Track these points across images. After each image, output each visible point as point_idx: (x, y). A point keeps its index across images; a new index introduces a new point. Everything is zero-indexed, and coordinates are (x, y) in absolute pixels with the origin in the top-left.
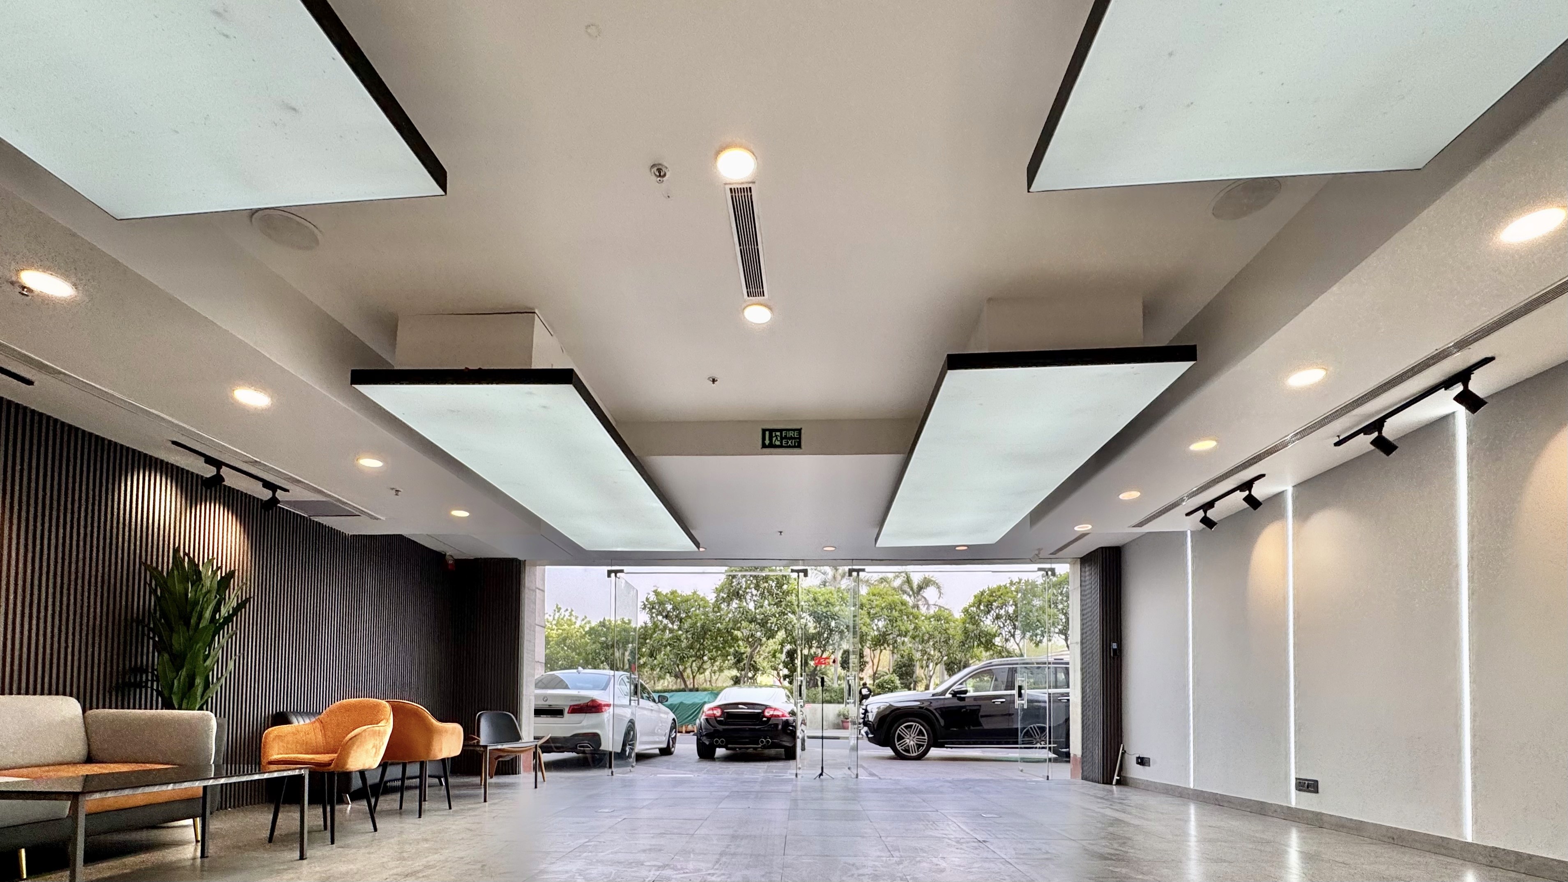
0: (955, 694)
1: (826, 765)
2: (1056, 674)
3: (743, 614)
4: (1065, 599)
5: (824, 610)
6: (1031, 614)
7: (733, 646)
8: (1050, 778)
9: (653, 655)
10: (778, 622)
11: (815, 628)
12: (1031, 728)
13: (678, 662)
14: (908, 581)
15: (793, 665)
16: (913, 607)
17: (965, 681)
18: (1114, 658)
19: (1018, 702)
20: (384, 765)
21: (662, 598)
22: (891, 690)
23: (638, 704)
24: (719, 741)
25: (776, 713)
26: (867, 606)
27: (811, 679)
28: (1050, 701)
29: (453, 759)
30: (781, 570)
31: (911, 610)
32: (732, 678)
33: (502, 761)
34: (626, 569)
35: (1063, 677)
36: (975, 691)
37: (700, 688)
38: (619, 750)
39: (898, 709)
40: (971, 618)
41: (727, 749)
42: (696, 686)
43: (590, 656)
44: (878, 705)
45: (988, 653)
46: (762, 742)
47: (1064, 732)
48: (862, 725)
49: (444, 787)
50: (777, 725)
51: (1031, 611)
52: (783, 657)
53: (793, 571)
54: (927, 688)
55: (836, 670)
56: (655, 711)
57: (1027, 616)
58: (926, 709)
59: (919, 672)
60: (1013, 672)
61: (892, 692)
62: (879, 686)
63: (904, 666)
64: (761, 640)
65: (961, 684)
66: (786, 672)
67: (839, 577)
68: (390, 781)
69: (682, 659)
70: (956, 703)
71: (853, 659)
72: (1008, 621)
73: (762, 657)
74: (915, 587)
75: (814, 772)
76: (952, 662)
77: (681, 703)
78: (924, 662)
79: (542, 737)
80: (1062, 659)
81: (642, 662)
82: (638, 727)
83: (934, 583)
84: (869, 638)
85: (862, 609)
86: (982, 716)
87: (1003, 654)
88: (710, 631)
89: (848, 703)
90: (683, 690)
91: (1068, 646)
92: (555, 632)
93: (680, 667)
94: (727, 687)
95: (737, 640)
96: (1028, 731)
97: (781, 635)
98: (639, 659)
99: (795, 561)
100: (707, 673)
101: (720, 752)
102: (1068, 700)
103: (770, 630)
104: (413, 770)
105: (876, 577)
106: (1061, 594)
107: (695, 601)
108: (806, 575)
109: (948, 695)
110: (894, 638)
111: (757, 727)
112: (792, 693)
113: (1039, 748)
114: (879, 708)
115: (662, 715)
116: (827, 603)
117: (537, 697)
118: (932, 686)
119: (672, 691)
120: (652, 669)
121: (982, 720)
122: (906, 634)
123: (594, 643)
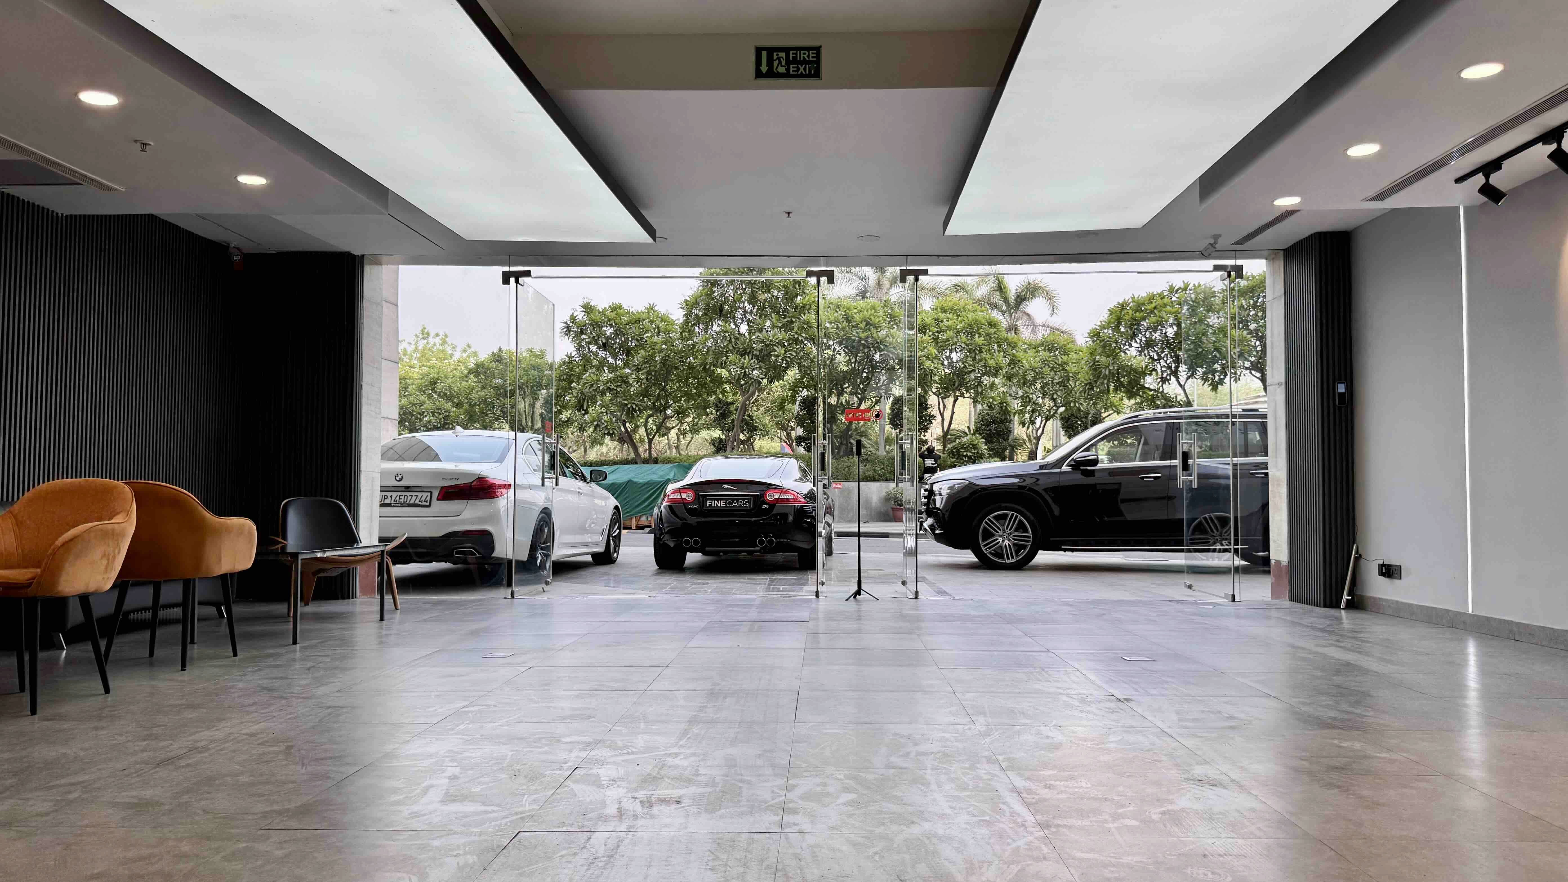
0: (1077, 465)
1: (866, 577)
2: (1245, 433)
3: (730, 341)
4: (1260, 314)
5: (862, 335)
6: (1204, 338)
7: (715, 393)
8: (1237, 599)
9: (582, 406)
10: (788, 354)
11: (849, 362)
12: (1205, 519)
13: (624, 417)
14: (1001, 288)
15: (813, 422)
16: (1009, 330)
17: (1092, 445)
18: (1340, 408)
19: (1182, 478)
20: (122, 585)
21: (598, 317)
22: (973, 460)
23: (557, 484)
24: (692, 542)
25: (784, 496)
26: (932, 328)
27: (841, 443)
28: (1235, 477)
29: (243, 574)
30: (791, 273)
31: (1004, 334)
32: (713, 442)
33: (325, 577)
34: (535, 270)
35: (1258, 438)
36: (1111, 461)
37: (661, 457)
38: (524, 556)
39: (985, 488)
40: (1104, 347)
41: (705, 553)
42: (654, 454)
43: (477, 409)
44: (951, 483)
45: (1133, 401)
46: (761, 542)
47: (1260, 528)
48: (924, 516)
49: (225, 621)
50: (784, 516)
51: (1204, 334)
52: (796, 408)
53: (810, 274)
54: (1032, 456)
55: (882, 429)
56: (586, 495)
57: (1198, 343)
58: (1031, 489)
59: (1019, 431)
60: (1173, 430)
61: (974, 463)
62: (952, 453)
63: (994, 422)
64: (760, 383)
65: (1087, 450)
66: (800, 431)
67: (886, 284)
68: (133, 611)
69: (631, 414)
70: (1078, 479)
71: (909, 414)
72: (1166, 351)
73: (762, 409)
74: (1012, 298)
75: (845, 589)
76: (1072, 415)
77: (629, 481)
78: (1027, 416)
79: (394, 538)
80: (1257, 410)
81: (565, 416)
82: (557, 520)
83: (1043, 289)
84: (936, 378)
85: (925, 334)
86: (1124, 501)
87: (1159, 402)
88: (676, 368)
89: (901, 481)
90: (633, 462)
91: (1265, 389)
92: (417, 370)
93: (627, 425)
94: (705, 456)
95: (722, 383)
96: (1200, 523)
97: (792, 374)
98: (560, 412)
99: (814, 259)
100: (673, 434)
101: (693, 558)
102: (1267, 474)
103: (775, 367)
104: (172, 592)
105: (946, 283)
106: (1255, 306)
107: (652, 322)
108: (831, 281)
109: (1065, 468)
110: (976, 378)
111: (753, 519)
112: (809, 465)
113: (1220, 551)
114: (951, 488)
115: (596, 501)
116: (868, 324)
117: (384, 474)
118: (1040, 453)
119: (615, 463)
120: (582, 429)
121: (1123, 507)
122: (997, 371)
123: (483, 388)
